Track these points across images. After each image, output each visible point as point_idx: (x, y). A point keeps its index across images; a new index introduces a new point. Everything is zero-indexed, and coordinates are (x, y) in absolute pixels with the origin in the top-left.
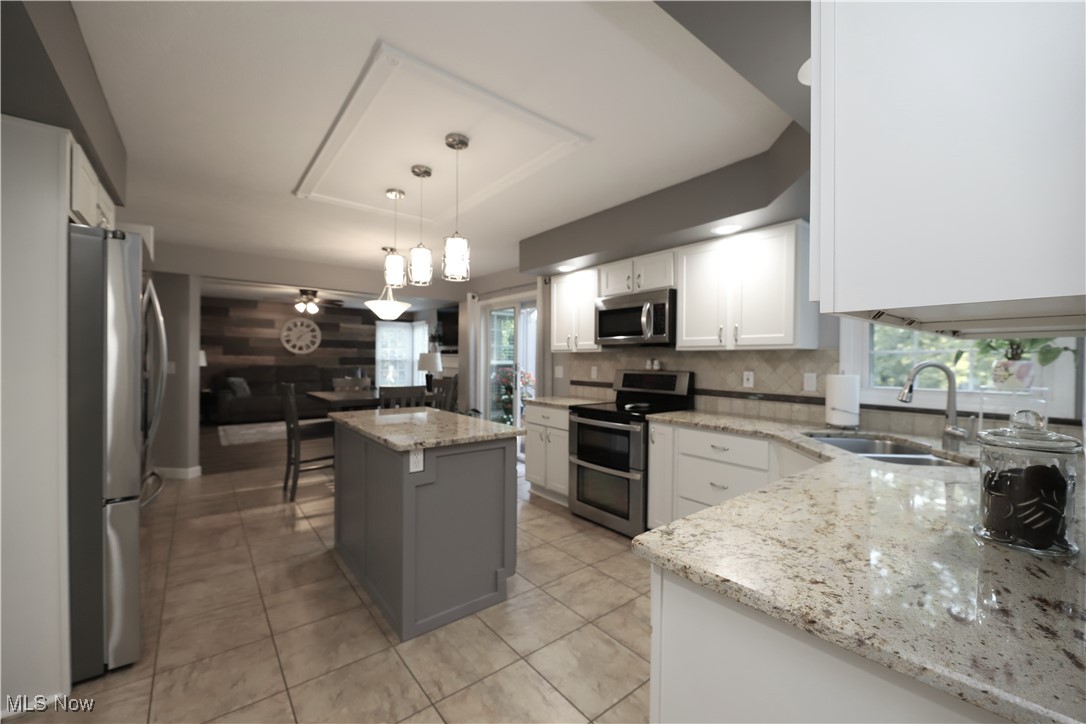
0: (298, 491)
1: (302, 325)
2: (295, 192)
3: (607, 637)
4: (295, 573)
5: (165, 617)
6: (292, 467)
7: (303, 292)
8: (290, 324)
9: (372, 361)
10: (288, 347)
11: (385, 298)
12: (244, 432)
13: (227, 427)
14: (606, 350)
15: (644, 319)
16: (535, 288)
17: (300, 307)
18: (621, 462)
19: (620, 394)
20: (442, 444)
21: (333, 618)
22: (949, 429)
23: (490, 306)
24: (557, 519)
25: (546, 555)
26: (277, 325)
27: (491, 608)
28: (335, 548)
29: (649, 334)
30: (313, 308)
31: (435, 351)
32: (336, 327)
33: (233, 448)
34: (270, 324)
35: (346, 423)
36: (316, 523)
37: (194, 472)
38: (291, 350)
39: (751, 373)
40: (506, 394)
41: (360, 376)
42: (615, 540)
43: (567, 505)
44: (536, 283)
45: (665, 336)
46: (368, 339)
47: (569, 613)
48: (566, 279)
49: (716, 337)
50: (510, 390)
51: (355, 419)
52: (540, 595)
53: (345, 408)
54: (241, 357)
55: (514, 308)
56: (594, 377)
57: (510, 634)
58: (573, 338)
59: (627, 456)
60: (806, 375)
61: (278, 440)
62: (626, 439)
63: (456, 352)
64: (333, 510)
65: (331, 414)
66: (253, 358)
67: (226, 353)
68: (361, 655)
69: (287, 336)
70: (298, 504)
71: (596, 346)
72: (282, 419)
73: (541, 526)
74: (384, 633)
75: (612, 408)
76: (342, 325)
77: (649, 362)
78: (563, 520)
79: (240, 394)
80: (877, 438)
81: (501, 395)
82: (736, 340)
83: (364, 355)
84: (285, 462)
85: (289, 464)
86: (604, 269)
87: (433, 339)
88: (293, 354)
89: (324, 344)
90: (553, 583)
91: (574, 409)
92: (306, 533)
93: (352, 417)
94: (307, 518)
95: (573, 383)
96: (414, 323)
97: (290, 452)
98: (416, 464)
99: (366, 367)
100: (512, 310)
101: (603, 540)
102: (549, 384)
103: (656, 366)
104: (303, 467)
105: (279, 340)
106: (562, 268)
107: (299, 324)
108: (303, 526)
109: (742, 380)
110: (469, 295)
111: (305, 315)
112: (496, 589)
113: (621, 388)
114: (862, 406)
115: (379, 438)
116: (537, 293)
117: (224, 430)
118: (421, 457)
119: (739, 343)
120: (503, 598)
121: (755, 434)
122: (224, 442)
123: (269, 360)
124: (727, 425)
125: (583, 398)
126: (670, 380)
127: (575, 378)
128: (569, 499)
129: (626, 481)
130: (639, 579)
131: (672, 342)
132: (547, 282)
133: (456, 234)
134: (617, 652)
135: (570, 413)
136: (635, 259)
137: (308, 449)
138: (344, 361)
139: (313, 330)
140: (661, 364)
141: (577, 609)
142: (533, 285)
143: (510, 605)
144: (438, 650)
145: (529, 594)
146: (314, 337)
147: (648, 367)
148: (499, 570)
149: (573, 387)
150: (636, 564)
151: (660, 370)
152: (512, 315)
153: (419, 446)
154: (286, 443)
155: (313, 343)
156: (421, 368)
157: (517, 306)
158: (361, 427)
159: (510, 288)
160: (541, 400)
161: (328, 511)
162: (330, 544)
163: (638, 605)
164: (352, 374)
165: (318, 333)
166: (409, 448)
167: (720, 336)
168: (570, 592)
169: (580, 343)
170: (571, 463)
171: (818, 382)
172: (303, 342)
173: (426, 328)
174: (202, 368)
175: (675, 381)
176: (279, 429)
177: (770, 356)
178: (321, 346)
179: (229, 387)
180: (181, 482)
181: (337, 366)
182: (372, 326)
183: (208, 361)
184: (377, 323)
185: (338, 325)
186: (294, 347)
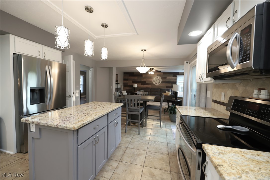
1: (157, 78)
11: (142, 66)
38: (154, 84)
45: (250, 62)
46: (174, 81)
58: (202, 74)
66: (147, 86)
69: (154, 80)
77: (255, 92)
89: (162, 82)
95: (213, 101)
98: (32, 128)
103: (263, 95)
105: (152, 82)
106: (194, 34)
118: (34, 126)
123: (150, 86)
125: (217, 111)
127: (214, 98)
138: (167, 87)
147: (255, 95)
155: (160, 82)
164: (169, 90)
165: (161, 79)
169: (204, 77)
172: (157, 82)
181: (165, 88)
182: (176, 77)
183: (137, 86)
184: (177, 76)
185: (166, 77)
186: (155, 83)
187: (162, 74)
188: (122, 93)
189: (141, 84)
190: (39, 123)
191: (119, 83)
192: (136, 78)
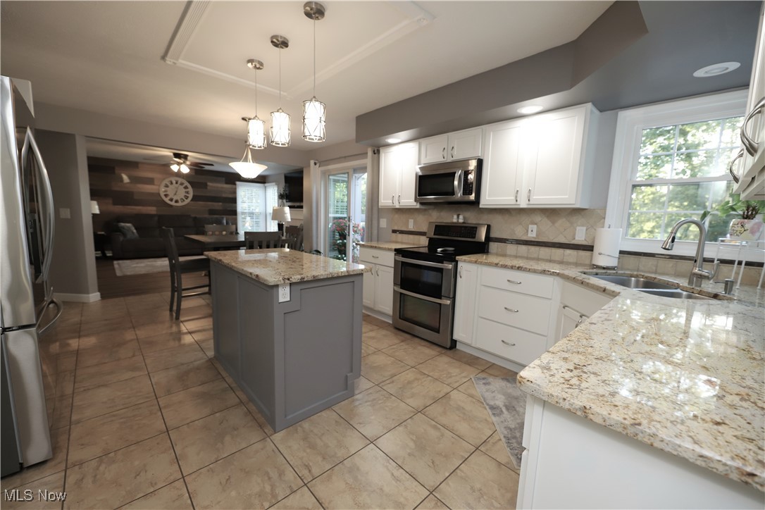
0: (181, 312)
1: (177, 183)
2: (164, 57)
3: (434, 423)
4: (183, 378)
5: (74, 418)
6: (176, 293)
7: (177, 155)
8: (166, 181)
9: (234, 213)
10: (167, 200)
11: (246, 160)
12: (135, 265)
13: (120, 262)
14: (423, 207)
15: (456, 183)
16: (366, 158)
17: (175, 168)
18: (436, 291)
19: (431, 240)
20: (305, 280)
21: (218, 415)
22: (696, 271)
23: (329, 170)
24: (384, 332)
25: (379, 360)
26: (156, 182)
27: (343, 403)
28: (215, 357)
29: (459, 194)
30: (185, 169)
31: (284, 206)
32: (205, 186)
33: (126, 278)
34: (150, 181)
35: (220, 260)
36: (197, 337)
37: (94, 297)
38: (169, 202)
39: (535, 226)
40: (339, 239)
41: (225, 224)
42: (428, 347)
43: (391, 322)
44: (367, 153)
45: (472, 197)
46: (231, 196)
47: (403, 405)
48: (394, 149)
49: (513, 198)
50: (343, 236)
51: (226, 257)
52: (380, 391)
53: (217, 248)
54: (129, 207)
55: (348, 173)
56: (411, 227)
57: (360, 424)
58: (397, 196)
59: (440, 287)
60: (578, 228)
61: (163, 272)
62: (439, 274)
63: (302, 207)
64: (212, 327)
65: (205, 253)
66: (138, 208)
67: (115, 204)
68: (244, 445)
69: (165, 191)
70: (182, 322)
71: (415, 204)
72: (165, 256)
73: (373, 338)
74: (261, 426)
75: (425, 250)
76: (209, 184)
77: (455, 217)
78: (389, 333)
79: (129, 236)
80: (632, 276)
81: (337, 240)
82: (529, 200)
83: (229, 208)
84: (170, 289)
85: (173, 291)
86: (424, 141)
87: (281, 197)
88: (171, 206)
89: (195, 198)
90: (388, 382)
91: (398, 251)
92: (190, 345)
93: (225, 255)
94: (190, 333)
95: (394, 231)
96: (266, 185)
97: (173, 282)
98: (284, 295)
99: (230, 217)
100: (346, 176)
101: (419, 348)
102: (375, 232)
103: (461, 220)
104: (185, 294)
105: (159, 194)
106: (391, 140)
107: (174, 182)
108: (188, 339)
109: (527, 231)
110: (312, 162)
111: (179, 174)
112: (346, 388)
113: (432, 235)
114: (621, 252)
115: (251, 274)
116: (368, 161)
117: (118, 264)
118: (288, 289)
119: (531, 202)
120: (352, 393)
121: (544, 272)
122: (119, 273)
123: (152, 210)
124: (521, 265)
125: (402, 243)
126: (472, 230)
127: (396, 228)
128: (393, 317)
129: (438, 306)
130: (451, 377)
131: (477, 202)
132: (377, 152)
133: (314, 98)
134: (443, 435)
135: (395, 255)
136: (450, 134)
137: (187, 280)
138: (212, 212)
139: (186, 188)
140: (464, 218)
141: (408, 401)
142: (364, 155)
143: (357, 400)
144: (305, 439)
145: (370, 391)
146: (187, 192)
147: (455, 220)
148: (348, 375)
149: (394, 234)
150: (446, 366)
151: (463, 223)
152: (346, 179)
153: (287, 281)
154: (169, 274)
155: (187, 197)
156: (274, 218)
157: (351, 172)
158: (233, 264)
159: (345, 157)
160: (369, 244)
161: (207, 327)
162: (211, 353)
163: (452, 397)
164: (219, 222)
165: (190, 189)
166: (279, 283)
167: (516, 197)
168: (400, 388)
169: (402, 201)
170: (395, 291)
171: (586, 233)
172: (179, 196)
173: (276, 188)
174: (94, 216)
175: (476, 231)
176: (163, 264)
177: (551, 213)
178: (192, 200)
179: (120, 230)
180: (83, 305)
181: (207, 216)
182: (233, 186)
183: (100, 210)
184: (238, 183)
185: (206, 184)
186: (171, 200)
187: (193, 173)
189: (111, 202)
190: (317, 276)
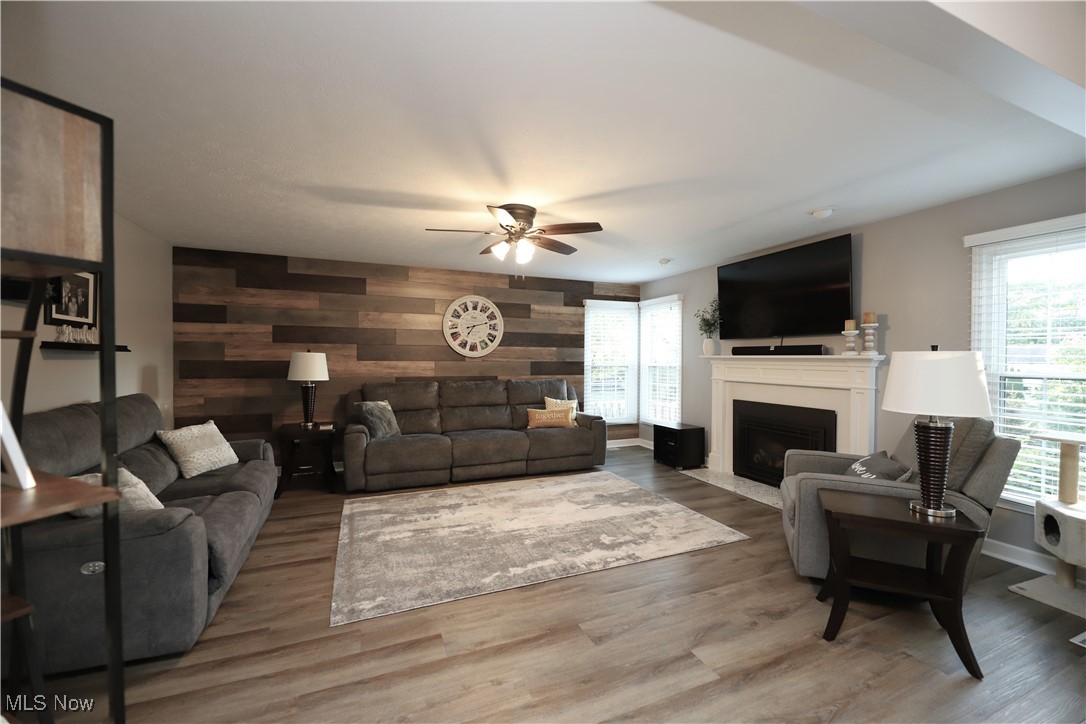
1: (475, 308)
8: (456, 305)
9: (578, 368)
10: (455, 345)
26: (436, 308)
32: (524, 310)
34: (426, 306)
38: (460, 350)
41: (565, 395)
46: (573, 331)
66: (402, 364)
69: (454, 326)
76: (534, 306)
79: (381, 435)
83: (568, 358)
88: (463, 358)
89: (509, 339)
96: (642, 303)
99: (572, 378)
105: (441, 333)
107: (471, 307)
123: (425, 368)
138: (537, 368)
139: (492, 317)
146: (493, 327)
155: (492, 338)
164: (555, 391)
165: (500, 321)
172: (477, 337)
178: (502, 343)
179: (360, 418)
181: (527, 377)
182: (579, 309)
183: (330, 372)
184: (589, 302)
185: (527, 308)
186: (463, 345)
187: (504, 285)
188: (174, 458)
189: (355, 353)
191: (124, 349)
192: (307, 305)
